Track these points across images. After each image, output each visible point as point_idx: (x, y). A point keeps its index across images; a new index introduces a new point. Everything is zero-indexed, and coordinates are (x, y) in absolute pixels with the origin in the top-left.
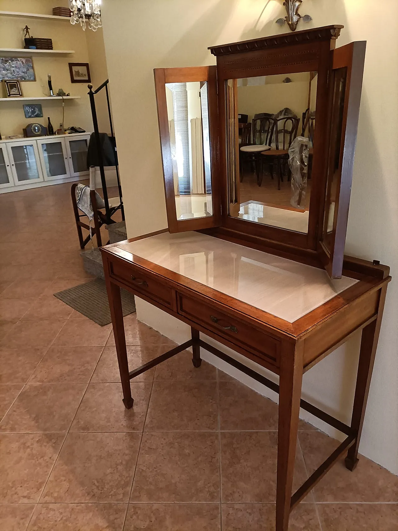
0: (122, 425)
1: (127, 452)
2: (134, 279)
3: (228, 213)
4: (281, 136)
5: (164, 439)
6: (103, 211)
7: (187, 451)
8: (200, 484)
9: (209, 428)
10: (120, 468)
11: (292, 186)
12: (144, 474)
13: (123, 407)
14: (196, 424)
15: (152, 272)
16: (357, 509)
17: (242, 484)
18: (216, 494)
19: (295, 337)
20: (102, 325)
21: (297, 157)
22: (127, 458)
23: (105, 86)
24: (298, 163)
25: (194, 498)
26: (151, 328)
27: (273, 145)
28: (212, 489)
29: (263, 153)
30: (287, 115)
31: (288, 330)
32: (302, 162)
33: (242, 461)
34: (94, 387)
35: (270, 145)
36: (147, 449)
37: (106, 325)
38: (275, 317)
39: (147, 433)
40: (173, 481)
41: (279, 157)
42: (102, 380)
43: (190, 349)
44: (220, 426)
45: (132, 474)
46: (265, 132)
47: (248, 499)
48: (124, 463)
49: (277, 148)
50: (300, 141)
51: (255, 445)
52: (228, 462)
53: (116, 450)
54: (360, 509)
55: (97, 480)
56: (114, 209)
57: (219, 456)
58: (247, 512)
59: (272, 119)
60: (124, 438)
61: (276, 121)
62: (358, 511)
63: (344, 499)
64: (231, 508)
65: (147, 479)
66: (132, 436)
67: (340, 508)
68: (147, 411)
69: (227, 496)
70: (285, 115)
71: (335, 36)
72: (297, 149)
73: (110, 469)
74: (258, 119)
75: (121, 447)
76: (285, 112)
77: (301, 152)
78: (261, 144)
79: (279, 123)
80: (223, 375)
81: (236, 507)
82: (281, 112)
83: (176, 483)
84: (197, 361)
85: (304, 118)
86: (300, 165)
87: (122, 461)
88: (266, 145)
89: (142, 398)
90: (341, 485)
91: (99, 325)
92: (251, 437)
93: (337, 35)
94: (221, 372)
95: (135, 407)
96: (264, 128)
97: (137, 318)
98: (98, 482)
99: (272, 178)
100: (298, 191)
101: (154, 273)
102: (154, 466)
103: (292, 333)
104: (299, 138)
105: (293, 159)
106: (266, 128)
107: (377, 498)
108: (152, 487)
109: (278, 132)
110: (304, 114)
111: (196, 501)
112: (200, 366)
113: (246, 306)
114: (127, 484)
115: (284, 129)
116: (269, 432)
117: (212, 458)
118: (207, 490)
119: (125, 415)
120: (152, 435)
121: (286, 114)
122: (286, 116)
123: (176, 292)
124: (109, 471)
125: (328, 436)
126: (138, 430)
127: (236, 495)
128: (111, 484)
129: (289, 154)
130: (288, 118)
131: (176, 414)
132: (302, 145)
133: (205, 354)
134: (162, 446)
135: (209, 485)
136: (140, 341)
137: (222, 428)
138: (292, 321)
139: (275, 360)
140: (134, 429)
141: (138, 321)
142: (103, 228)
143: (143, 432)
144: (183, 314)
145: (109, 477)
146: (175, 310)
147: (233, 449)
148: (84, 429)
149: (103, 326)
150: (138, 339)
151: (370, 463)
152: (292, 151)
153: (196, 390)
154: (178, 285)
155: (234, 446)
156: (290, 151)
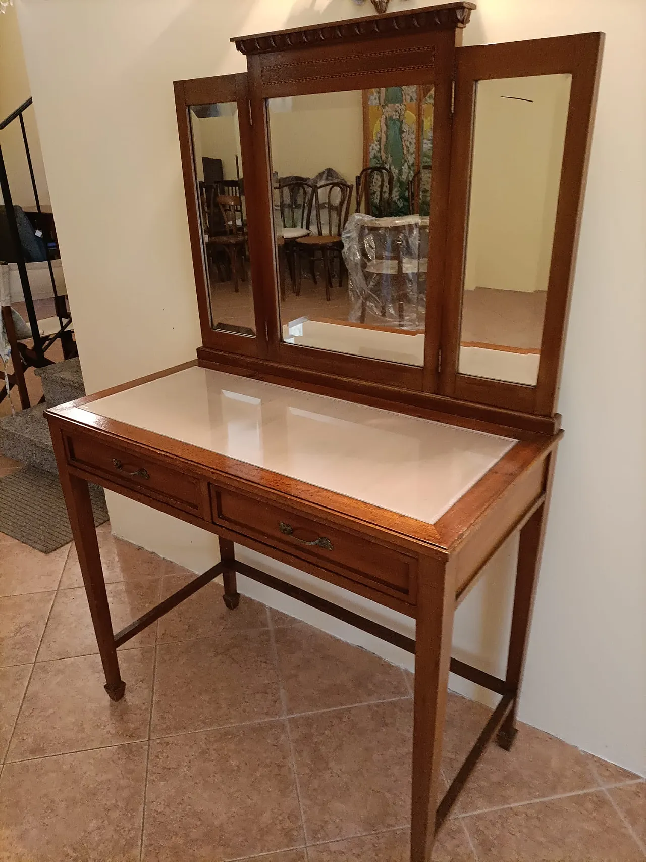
0: (108, 733)
1: (124, 782)
2: (120, 466)
3: (279, 337)
4: (324, 214)
5: (191, 747)
6: (30, 343)
7: (234, 763)
8: (266, 818)
9: (267, 714)
10: (114, 815)
11: (351, 293)
12: (160, 818)
13: (106, 699)
14: (244, 711)
15: (159, 452)
16: (526, 814)
17: (337, 806)
18: (295, 833)
19: (444, 548)
20: (47, 552)
21: (356, 246)
22: (126, 793)
23: (18, 116)
24: (359, 256)
25: (259, 847)
26: (140, 549)
27: (314, 229)
28: (288, 824)
29: (299, 240)
30: (332, 180)
31: (430, 538)
32: (364, 254)
33: (332, 764)
34: (45, 671)
35: (308, 228)
36: (160, 771)
37: (55, 550)
38: (402, 516)
39: (158, 741)
40: (217, 823)
41: (323, 248)
42: (59, 654)
43: (219, 580)
44: (285, 708)
45: (138, 822)
46: (298, 206)
47: (353, 830)
48: (121, 804)
49: (320, 233)
50: (359, 220)
51: (349, 732)
52: (307, 771)
53: (102, 782)
54: (531, 812)
55: (71, 846)
56: (50, 340)
57: (292, 761)
58: (354, 854)
59: (309, 186)
60: (116, 757)
61: (315, 189)
62: (528, 818)
63: (505, 799)
64: (325, 854)
65: (169, 827)
66: (129, 752)
67: (500, 817)
68: (152, 701)
69: (315, 832)
70: (327, 179)
71: (463, 23)
72: (354, 234)
73: (94, 821)
74: (286, 186)
75: (110, 776)
76: (328, 175)
77: (361, 237)
78: (294, 226)
79: (320, 191)
80: (279, 617)
81: (333, 847)
82: (321, 175)
83: (221, 825)
84: (232, 598)
85: (358, 184)
86: (362, 259)
87: (116, 802)
88: (302, 227)
89: (141, 677)
90: (495, 778)
91: (41, 551)
92: (340, 718)
93: (465, 21)
94: (274, 612)
95: (128, 696)
96: (296, 200)
97: (112, 533)
98: (74, 851)
99: (316, 283)
100: (360, 302)
101: (163, 453)
102: (178, 801)
103: (439, 543)
104: (357, 216)
105: (349, 249)
106: (300, 201)
107: (554, 789)
108: (180, 841)
109: (320, 207)
110: (358, 178)
111: (262, 851)
112: (237, 605)
113: (346, 501)
114: (130, 844)
115: (329, 203)
116: (370, 707)
117: (280, 766)
118: (278, 827)
119: (112, 714)
120: (167, 744)
121: (329, 178)
122: (329, 182)
123: (209, 484)
124: (93, 825)
125: (464, 698)
126: (140, 737)
127: (330, 827)
128: (101, 848)
129: (343, 242)
130: (335, 185)
131: (205, 698)
132: (363, 227)
133: (245, 585)
134: (187, 760)
135: (281, 818)
136: (122, 574)
137: (290, 711)
138: (432, 520)
139: (406, 592)
140: (131, 737)
141: (116, 538)
142: (30, 373)
143: (149, 740)
144: (226, 524)
145: (95, 837)
146: (207, 517)
147: (313, 745)
148: (33, 752)
149: (49, 553)
150: (118, 570)
151: (533, 732)
152: (348, 237)
153: (236, 650)
154: (213, 473)
155: (315, 740)
156: (343, 236)
